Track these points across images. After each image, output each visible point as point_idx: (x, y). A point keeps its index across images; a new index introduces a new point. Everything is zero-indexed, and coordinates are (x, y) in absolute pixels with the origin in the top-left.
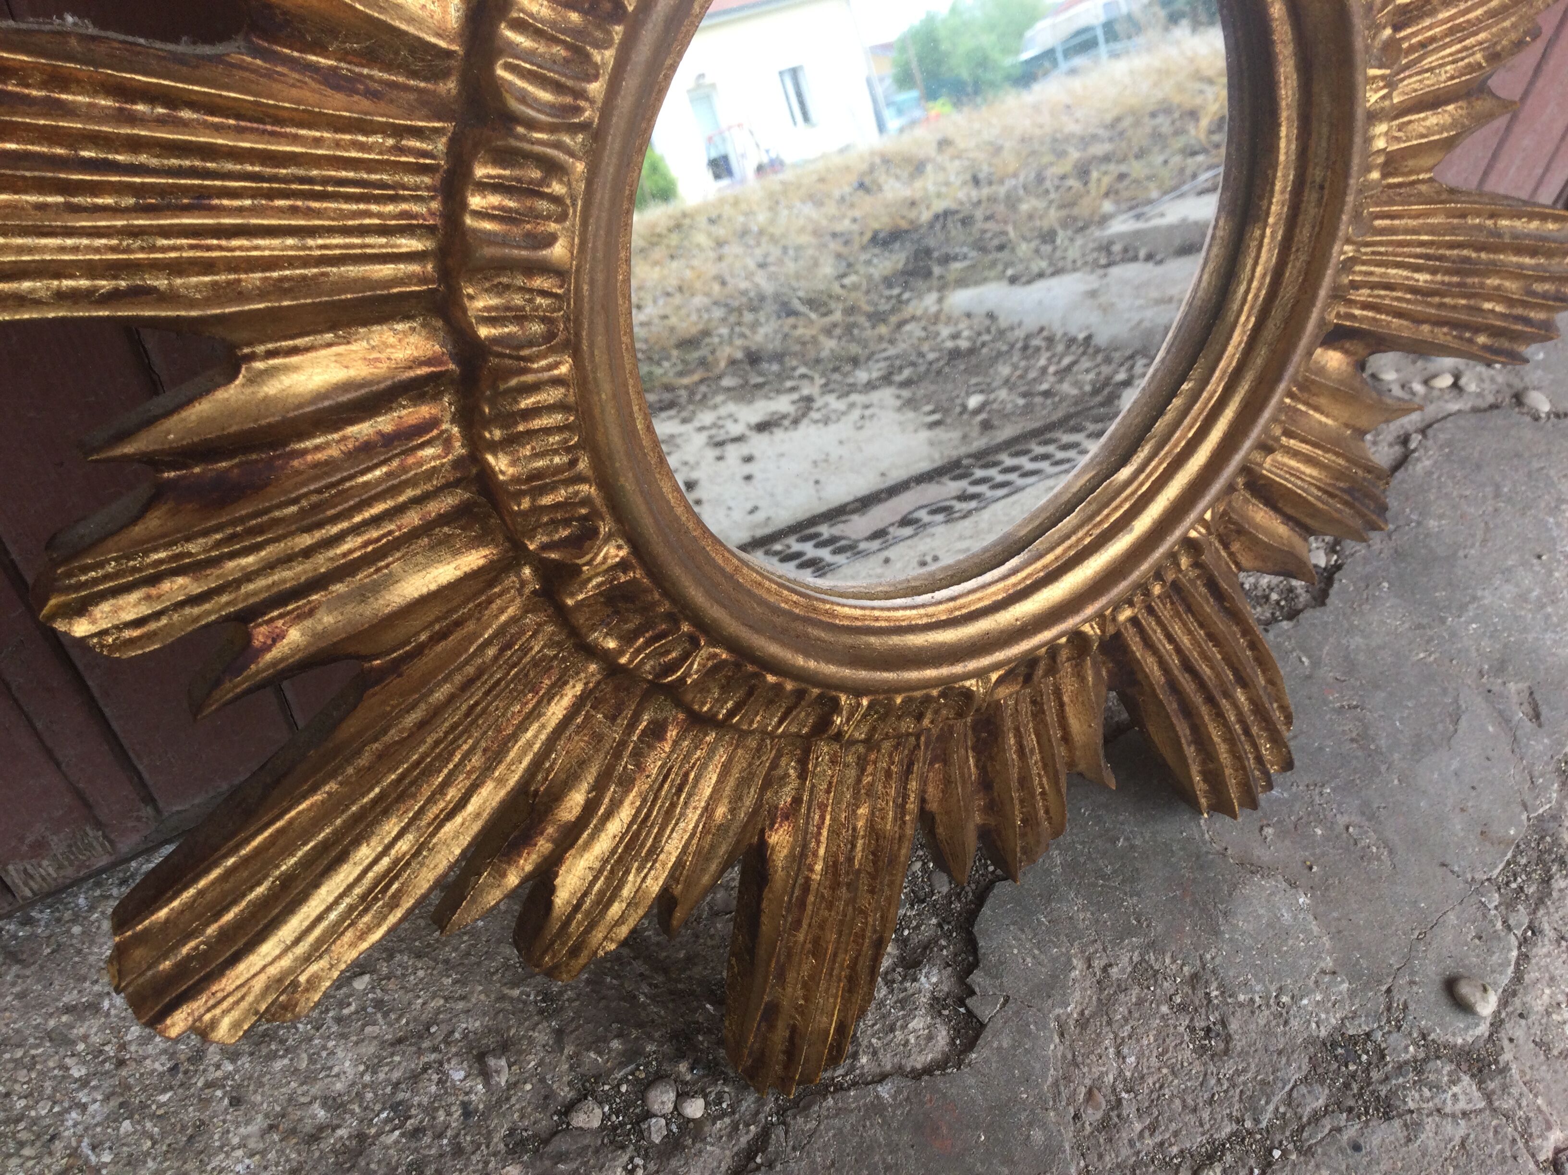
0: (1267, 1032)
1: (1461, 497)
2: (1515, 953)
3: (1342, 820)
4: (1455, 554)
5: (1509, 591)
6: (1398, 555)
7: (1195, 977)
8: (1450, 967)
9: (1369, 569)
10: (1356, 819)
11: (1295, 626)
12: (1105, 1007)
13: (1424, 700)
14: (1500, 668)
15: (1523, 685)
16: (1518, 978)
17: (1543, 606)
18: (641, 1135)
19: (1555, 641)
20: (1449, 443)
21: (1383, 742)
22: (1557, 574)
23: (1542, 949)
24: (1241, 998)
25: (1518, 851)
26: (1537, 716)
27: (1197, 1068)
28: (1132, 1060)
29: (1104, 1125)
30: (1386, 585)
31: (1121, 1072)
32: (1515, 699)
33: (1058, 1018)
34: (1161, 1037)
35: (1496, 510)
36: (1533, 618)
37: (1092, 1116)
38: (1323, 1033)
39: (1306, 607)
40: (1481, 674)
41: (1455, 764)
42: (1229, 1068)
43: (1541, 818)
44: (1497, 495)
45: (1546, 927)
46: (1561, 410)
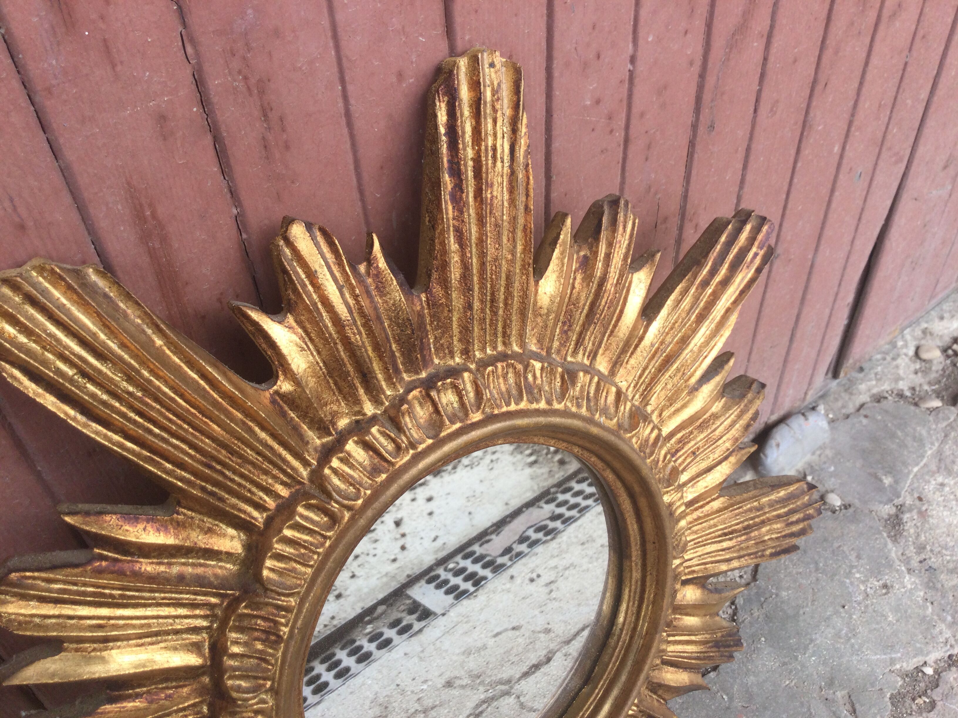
1: (798, 573)
4: (798, 613)
5: (830, 632)
6: (768, 618)
9: (753, 630)
11: (717, 675)
13: (792, 712)
14: (831, 683)
15: (845, 692)
17: (849, 639)
19: (858, 661)
22: (854, 617)
26: (854, 711)
30: (763, 639)
32: (841, 702)
35: (817, 580)
36: (845, 648)
40: (821, 689)
44: (817, 569)
46: (847, 503)
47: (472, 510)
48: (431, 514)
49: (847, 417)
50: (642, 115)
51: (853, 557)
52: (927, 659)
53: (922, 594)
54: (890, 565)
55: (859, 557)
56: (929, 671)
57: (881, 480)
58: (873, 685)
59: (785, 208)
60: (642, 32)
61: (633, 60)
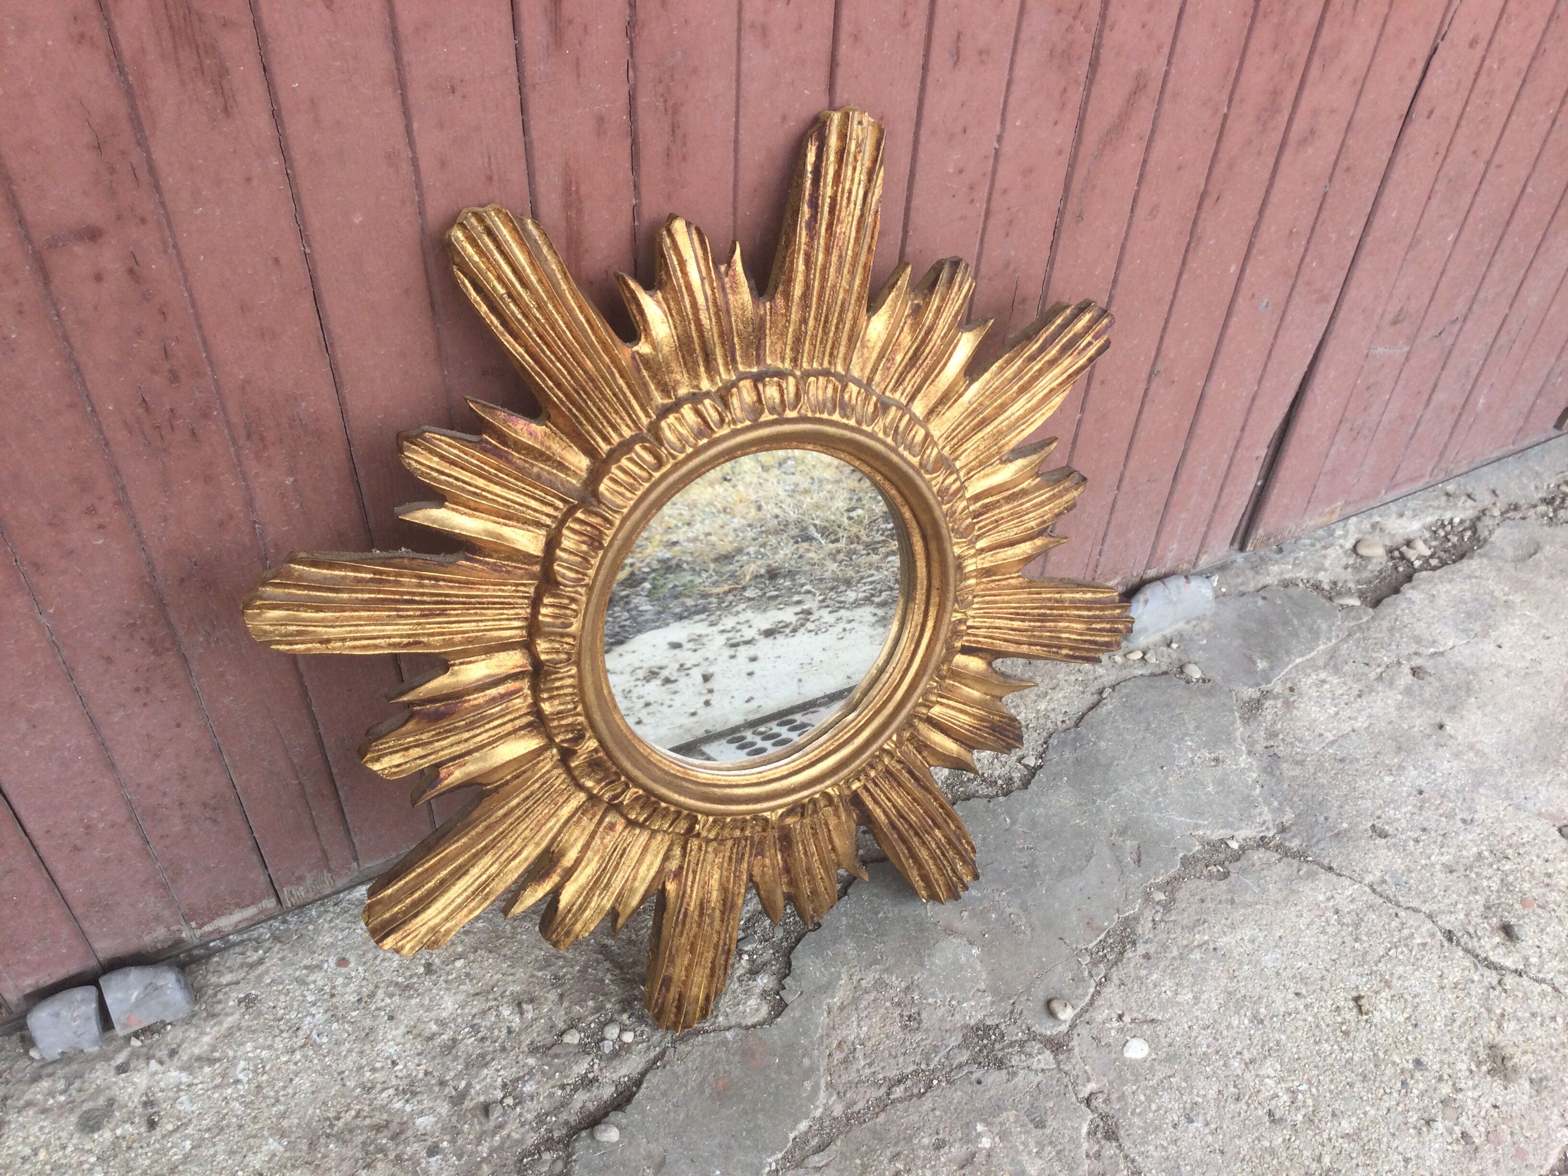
0: (942, 1020)
1: (1125, 729)
2: (1092, 990)
3: (1009, 910)
4: (1111, 763)
5: (1139, 787)
6: (1077, 762)
7: (908, 988)
8: (1052, 993)
9: (1058, 769)
10: (1016, 910)
11: (1007, 801)
12: (856, 1000)
13: (1073, 847)
14: (1123, 832)
15: (1135, 843)
16: (1091, 1003)
17: (1157, 797)
18: (599, 1049)
19: (1160, 818)
20: (1127, 696)
21: (1041, 870)
22: (1170, 779)
23: (1109, 990)
24: (931, 1000)
25: (1108, 935)
26: (1139, 860)
27: (901, 1036)
28: (865, 1029)
29: (845, 1061)
30: (1065, 779)
31: (858, 1035)
32: (1128, 850)
33: (828, 1005)
34: (884, 1019)
35: (1144, 738)
36: (1150, 804)
37: (838, 1056)
38: (973, 1022)
39: (1018, 788)
40: (1111, 834)
41: (1081, 884)
42: (918, 1037)
43: (1127, 918)
44: (1147, 729)
45: (1115, 978)
46: (1208, 677)
47: (804, 678)
48: (750, 674)
49: (1243, 594)
50: (1005, 191)
51: (1191, 726)
52: (1236, 834)
53: (1255, 775)
54: (1229, 742)
55: (1198, 728)
56: (1234, 845)
57: (1254, 663)
58: (1167, 843)
59: (1167, 321)
60: (1010, 116)
61: (999, 139)
